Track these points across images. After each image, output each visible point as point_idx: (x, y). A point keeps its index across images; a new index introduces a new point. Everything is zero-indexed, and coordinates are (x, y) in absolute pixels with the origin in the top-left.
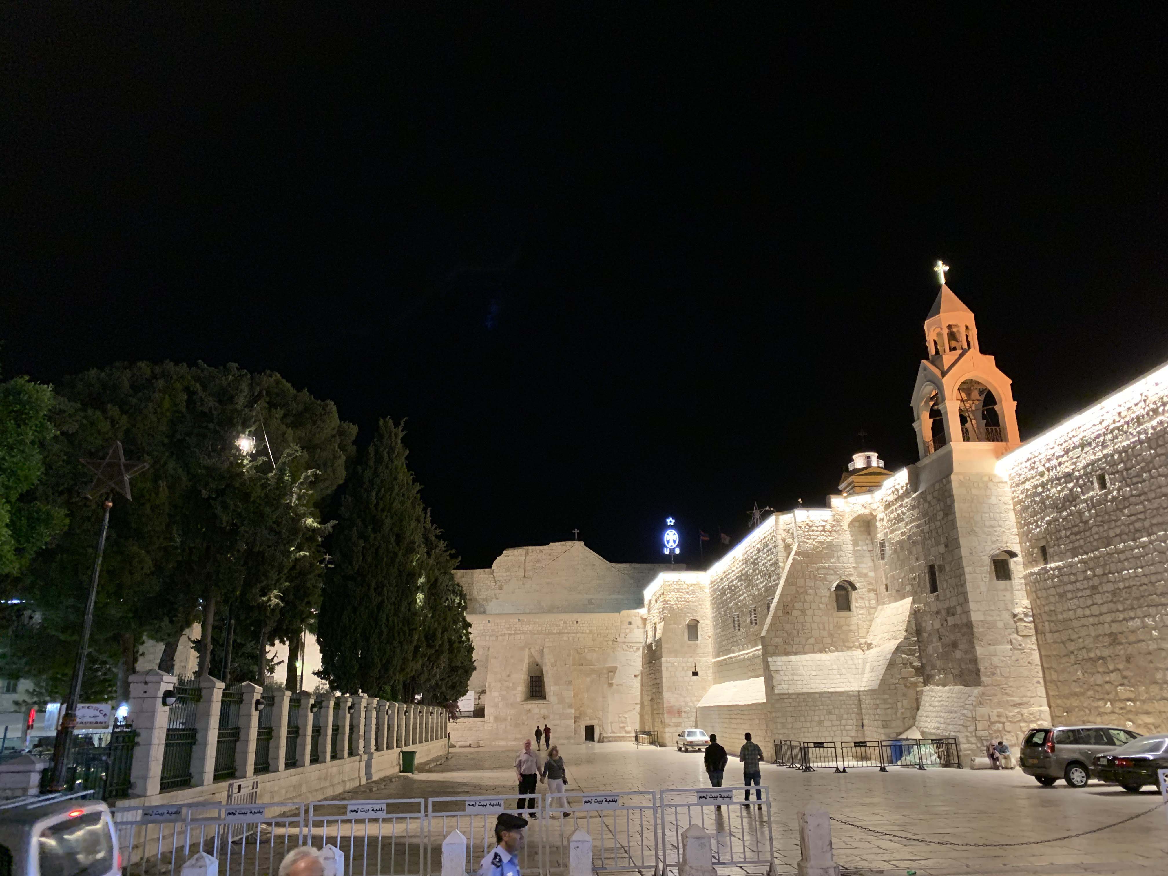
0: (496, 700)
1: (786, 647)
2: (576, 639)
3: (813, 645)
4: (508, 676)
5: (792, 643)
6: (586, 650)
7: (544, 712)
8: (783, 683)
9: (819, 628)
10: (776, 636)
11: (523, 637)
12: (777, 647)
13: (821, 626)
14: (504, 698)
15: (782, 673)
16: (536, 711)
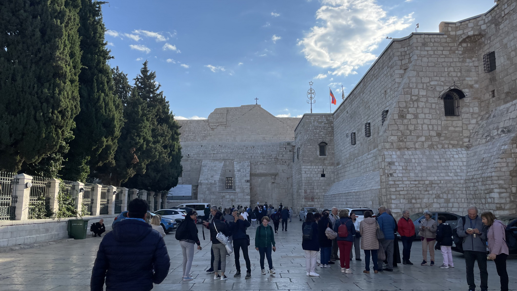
0: (204, 190)
1: (401, 143)
2: (253, 157)
3: (423, 142)
4: (212, 177)
5: (405, 140)
6: (259, 163)
7: (232, 197)
8: (397, 171)
9: (429, 129)
10: (392, 135)
11: (222, 156)
12: (392, 143)
13: (430, 127)
14: (209, 189)
15: (396, 164)
16: (228, 196)
